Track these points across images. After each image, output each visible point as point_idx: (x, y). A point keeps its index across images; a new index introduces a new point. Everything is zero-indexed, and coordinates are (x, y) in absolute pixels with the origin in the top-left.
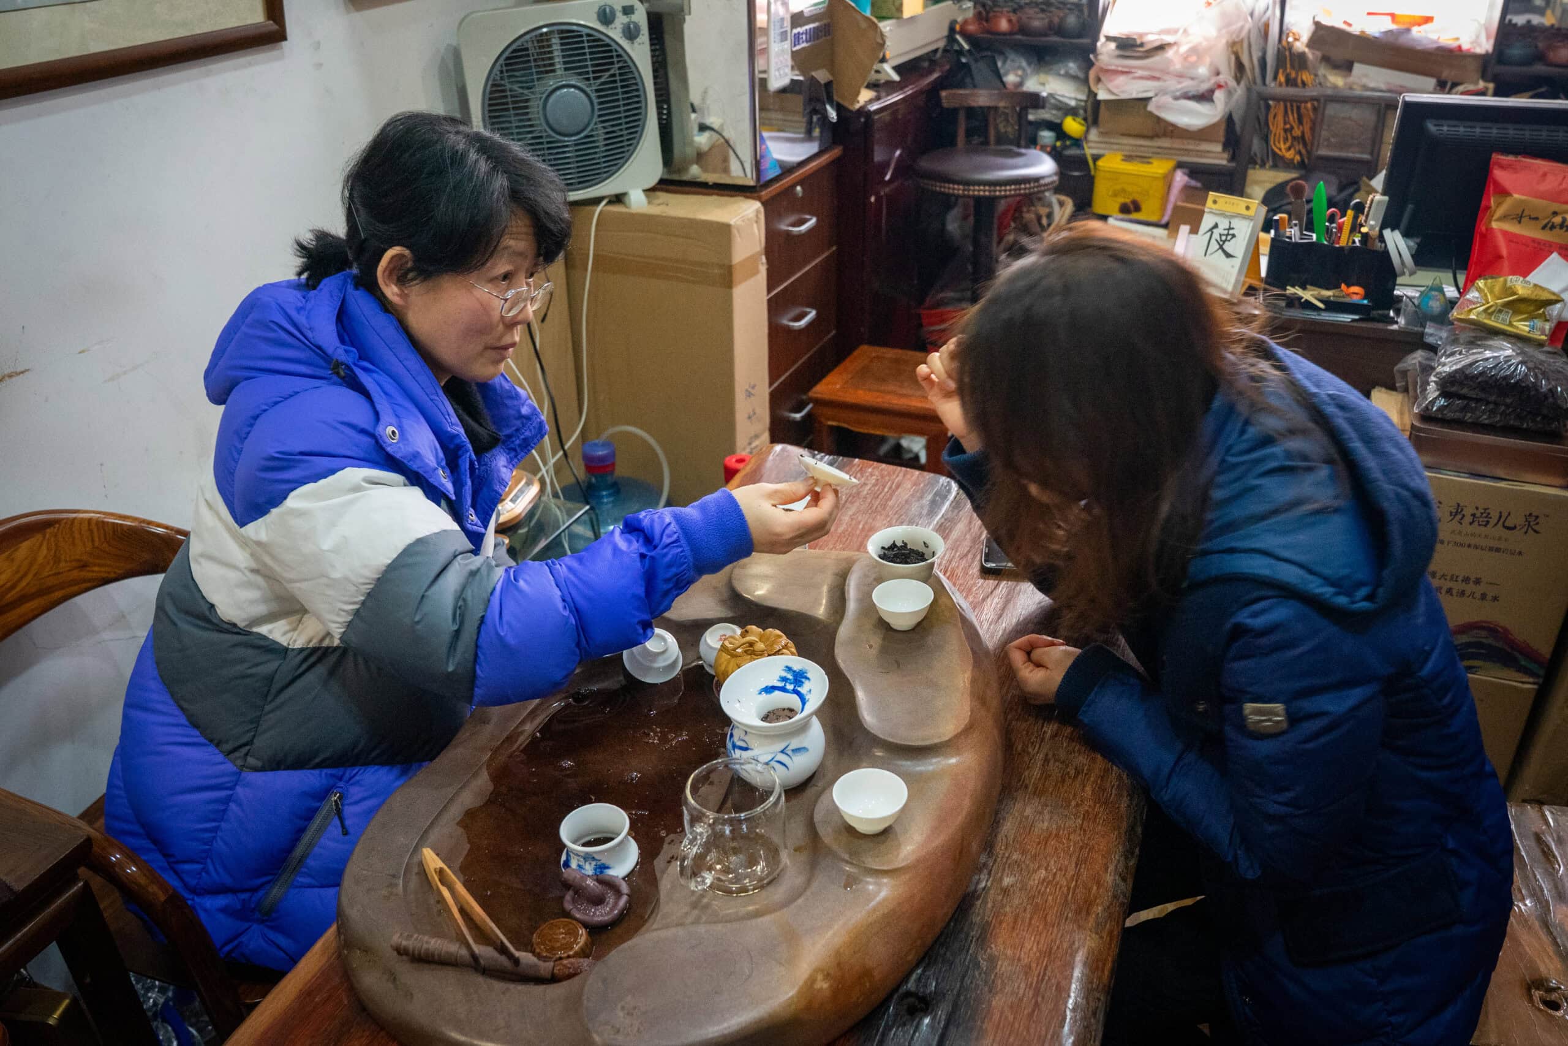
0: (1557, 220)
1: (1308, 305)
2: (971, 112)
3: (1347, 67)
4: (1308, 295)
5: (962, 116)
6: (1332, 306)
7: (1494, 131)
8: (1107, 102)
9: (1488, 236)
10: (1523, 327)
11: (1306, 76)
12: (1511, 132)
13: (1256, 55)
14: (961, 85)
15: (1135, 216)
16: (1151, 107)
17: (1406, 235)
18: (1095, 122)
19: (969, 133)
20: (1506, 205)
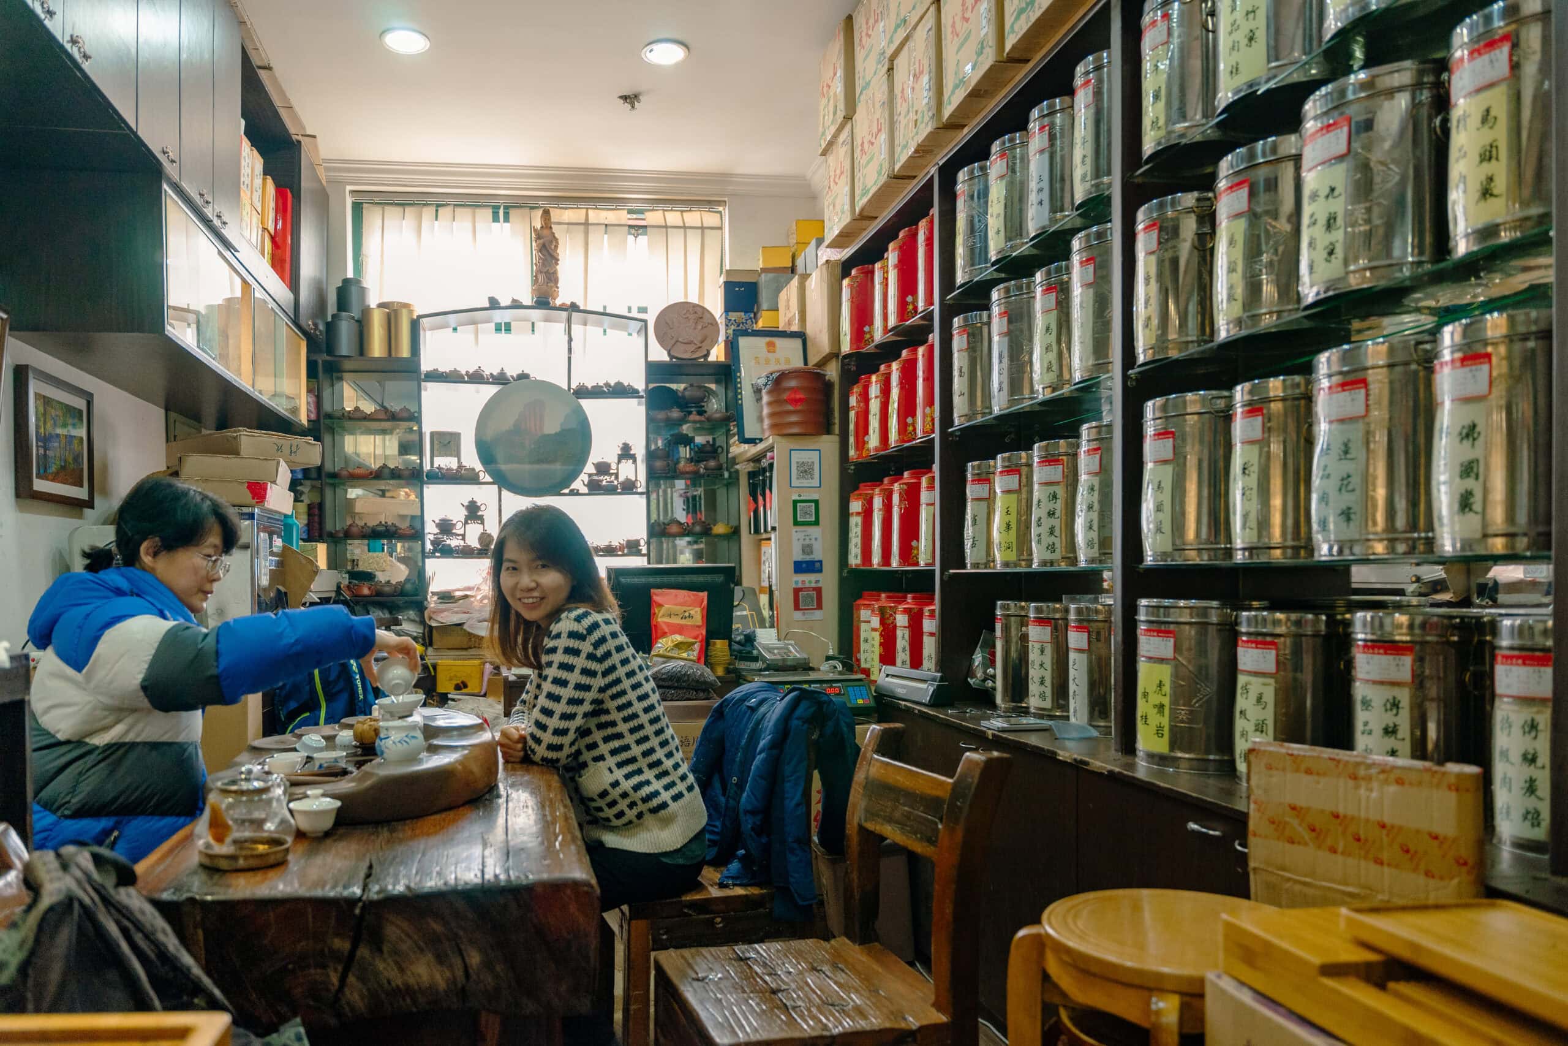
0: (687, 614)
7: (651, 580)
8: (437, 627)
9: (657, 623)
10: (684, 654)
12: (658, 579)
15: (464, 691)
16: (465, 627)
18: (431, 644)
20: (663, 611)
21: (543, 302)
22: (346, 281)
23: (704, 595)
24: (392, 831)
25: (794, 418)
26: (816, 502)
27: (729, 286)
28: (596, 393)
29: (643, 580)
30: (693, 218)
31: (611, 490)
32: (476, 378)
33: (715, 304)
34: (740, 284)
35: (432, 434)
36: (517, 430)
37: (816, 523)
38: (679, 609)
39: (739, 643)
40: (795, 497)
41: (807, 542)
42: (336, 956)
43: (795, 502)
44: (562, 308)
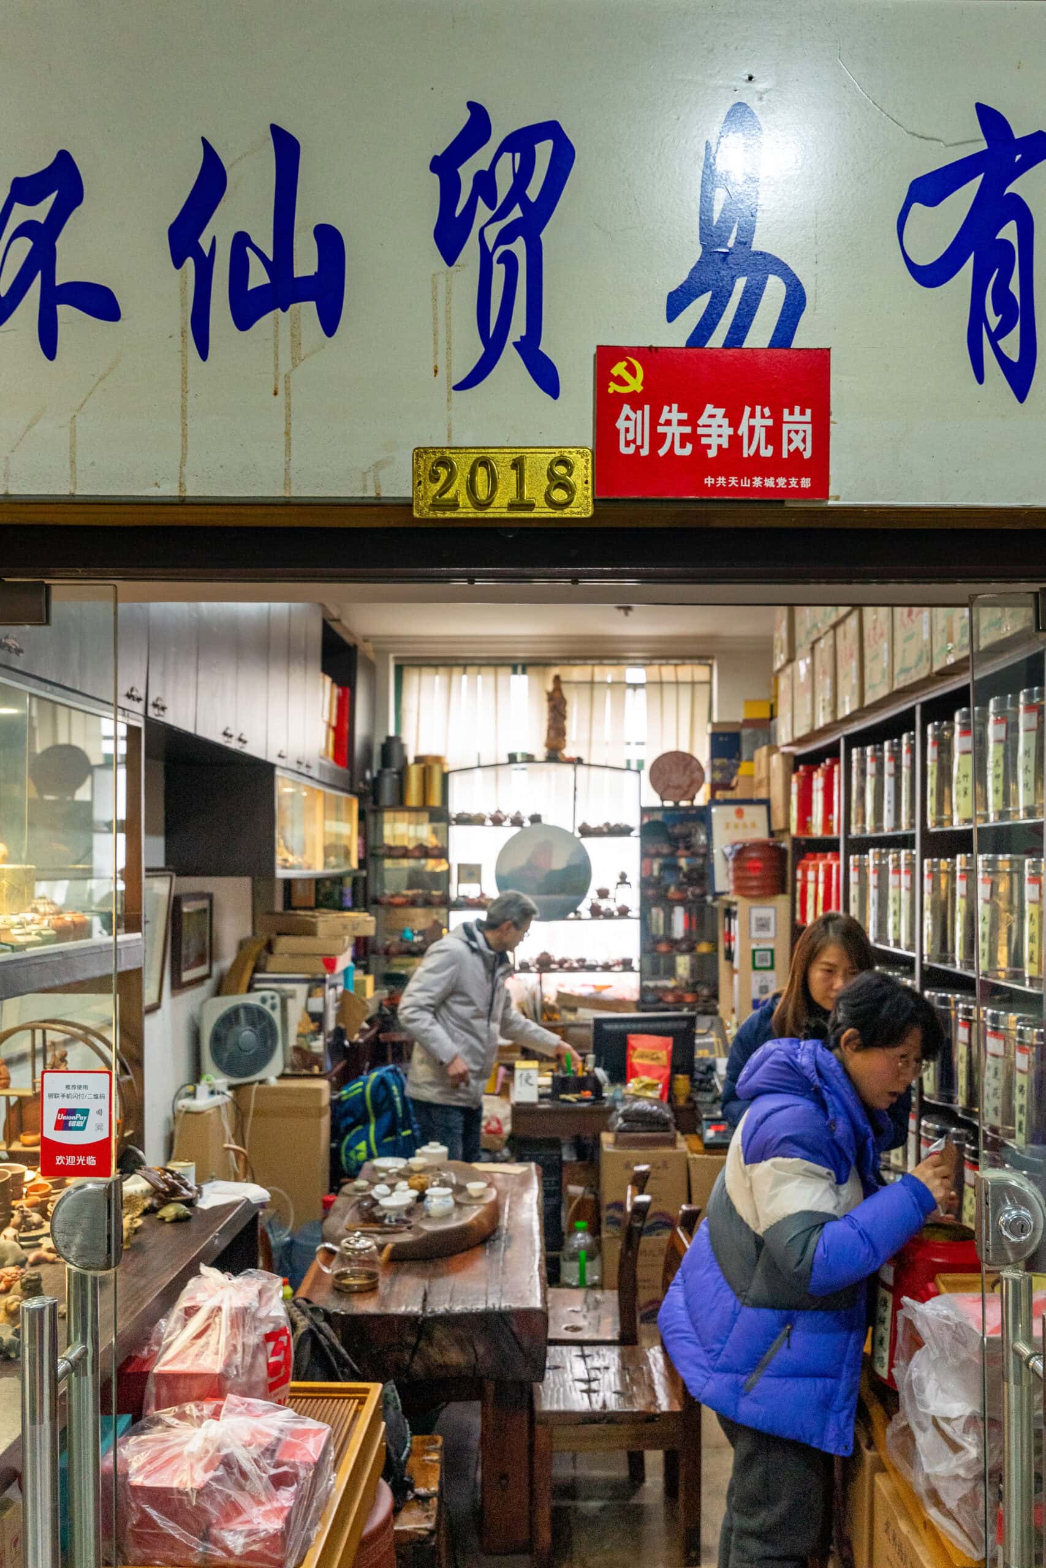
0: (656, 1056)
1: (570, 1102)
2: (394, 1044)
3: (574, 1010)
4: (570, 1097)
5: (389, 1046)
6: (580, 1101)
7: (628, 1026)
9: (632, 1065)
10: (650, 1094)
11: (556, 1016)
12: (634, 1026)
13: (532, 1008)
14: (388, 1030)
17: (604, 1069)
19: (395, 1055)
20: (636, 1054)
21: (554, 755)
22: (389, 738)
23: (670, 1040)
24: (436, 1266)
25: (754, 883)
26: (772, 951)
27: (715, 737)
28: (598, 833)
29: (622, 1026)
30: (686, 672)
31: (609, 915)
32: (497, 821)
33: (703, 754)
34: (724, 735)
35: (459, 866)
36: (530, 866)
37: (772, 968)
38: (648, 1051)
39: (702, 1073)
40: (754, 946)
41: (763, 984)
42: (408, 1346)
43: (754, 951)
44: (570, 761)
